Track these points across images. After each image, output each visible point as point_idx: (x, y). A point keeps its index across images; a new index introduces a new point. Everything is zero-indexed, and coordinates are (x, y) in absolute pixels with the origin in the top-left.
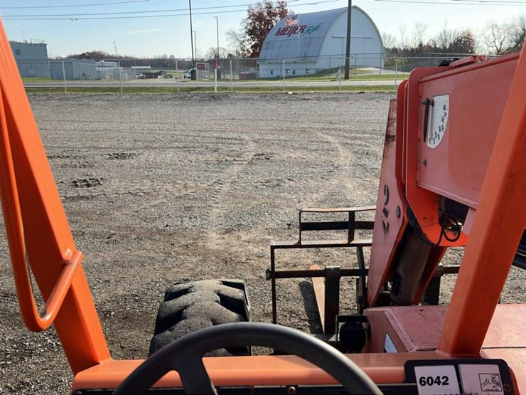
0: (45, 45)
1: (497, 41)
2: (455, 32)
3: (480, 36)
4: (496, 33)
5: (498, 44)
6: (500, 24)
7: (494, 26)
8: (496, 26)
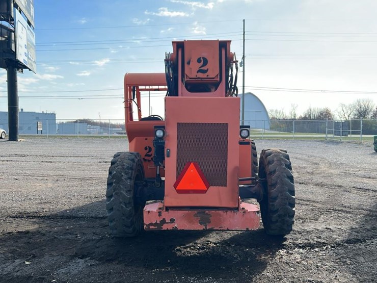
0: (55, 114)
1: (345, 115)
2: (318, 109)
3: (334, 112)
4: (345, 110)
5: (347, 116)
6: (347, 105)
7: (343, 105)
8: (344, 105)
